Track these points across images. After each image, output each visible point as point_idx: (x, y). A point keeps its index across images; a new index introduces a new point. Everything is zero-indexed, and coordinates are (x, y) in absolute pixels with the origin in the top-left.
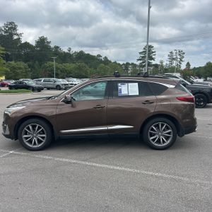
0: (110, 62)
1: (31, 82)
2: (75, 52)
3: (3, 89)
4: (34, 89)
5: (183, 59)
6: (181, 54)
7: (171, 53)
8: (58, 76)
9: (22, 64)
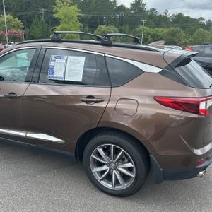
2: (173, 15)
9: (112, 29)
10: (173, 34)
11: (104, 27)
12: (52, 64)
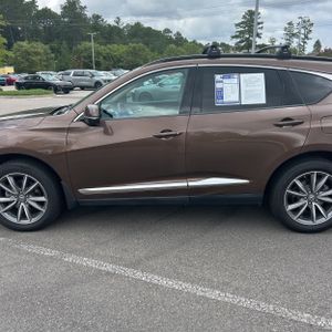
0: (186, 41)
1: (53, 77)
2: (128, 25)
3: (6, 89)
4: (57, 89)
5: (309, 36)
6: (307, 25)
7: (290, 24)
8: (99, 67)
9: (40, 47)
10: (134, 53)
11: (25, 44)
12: (218, 86)
